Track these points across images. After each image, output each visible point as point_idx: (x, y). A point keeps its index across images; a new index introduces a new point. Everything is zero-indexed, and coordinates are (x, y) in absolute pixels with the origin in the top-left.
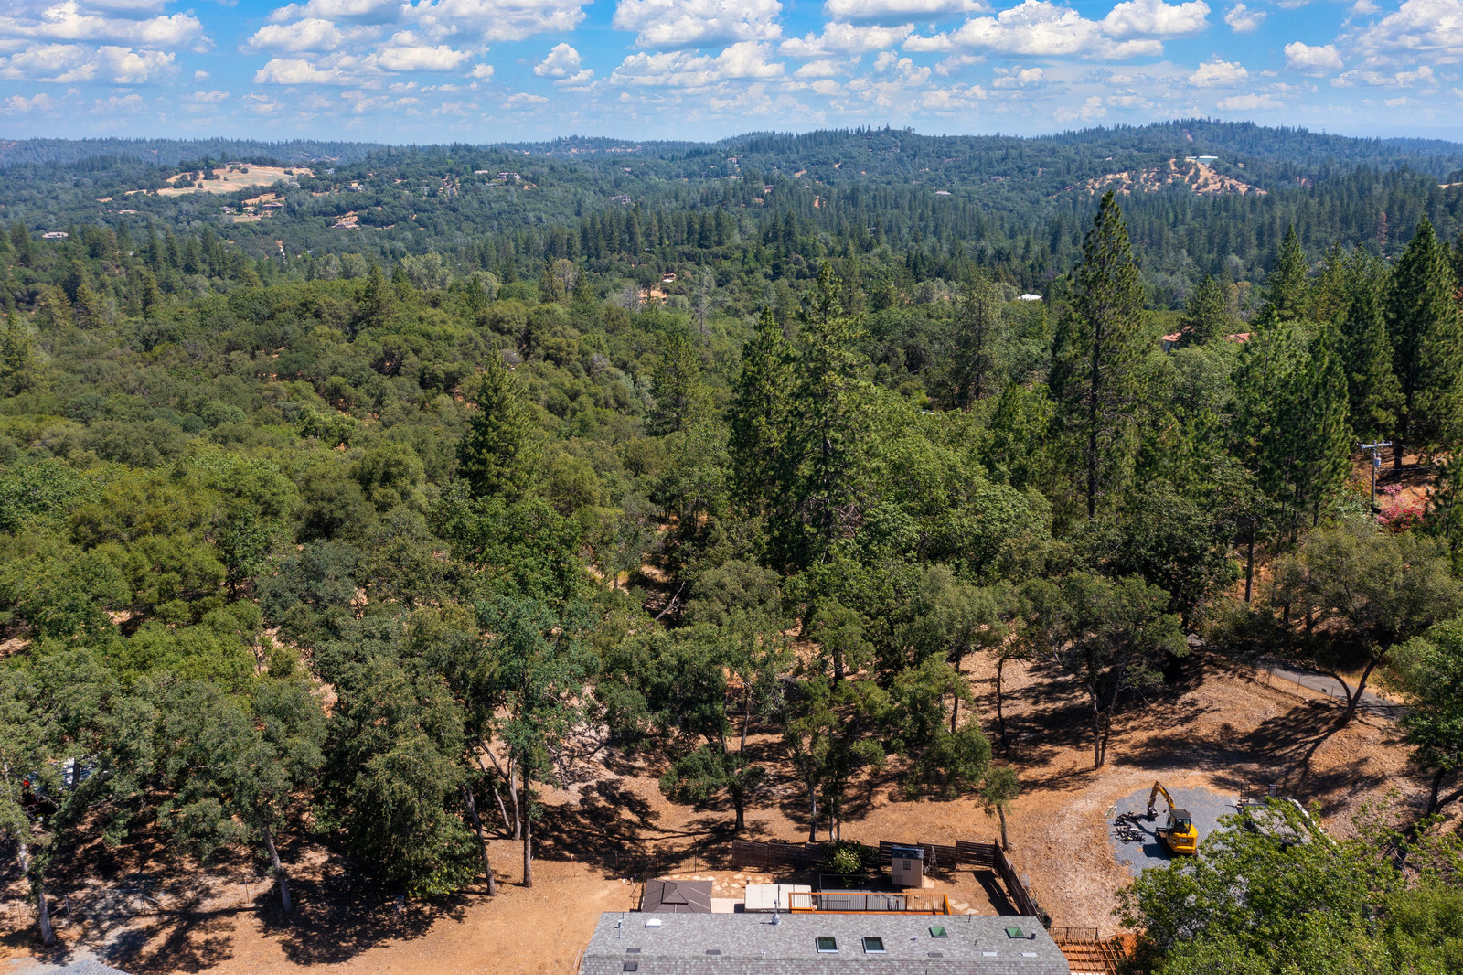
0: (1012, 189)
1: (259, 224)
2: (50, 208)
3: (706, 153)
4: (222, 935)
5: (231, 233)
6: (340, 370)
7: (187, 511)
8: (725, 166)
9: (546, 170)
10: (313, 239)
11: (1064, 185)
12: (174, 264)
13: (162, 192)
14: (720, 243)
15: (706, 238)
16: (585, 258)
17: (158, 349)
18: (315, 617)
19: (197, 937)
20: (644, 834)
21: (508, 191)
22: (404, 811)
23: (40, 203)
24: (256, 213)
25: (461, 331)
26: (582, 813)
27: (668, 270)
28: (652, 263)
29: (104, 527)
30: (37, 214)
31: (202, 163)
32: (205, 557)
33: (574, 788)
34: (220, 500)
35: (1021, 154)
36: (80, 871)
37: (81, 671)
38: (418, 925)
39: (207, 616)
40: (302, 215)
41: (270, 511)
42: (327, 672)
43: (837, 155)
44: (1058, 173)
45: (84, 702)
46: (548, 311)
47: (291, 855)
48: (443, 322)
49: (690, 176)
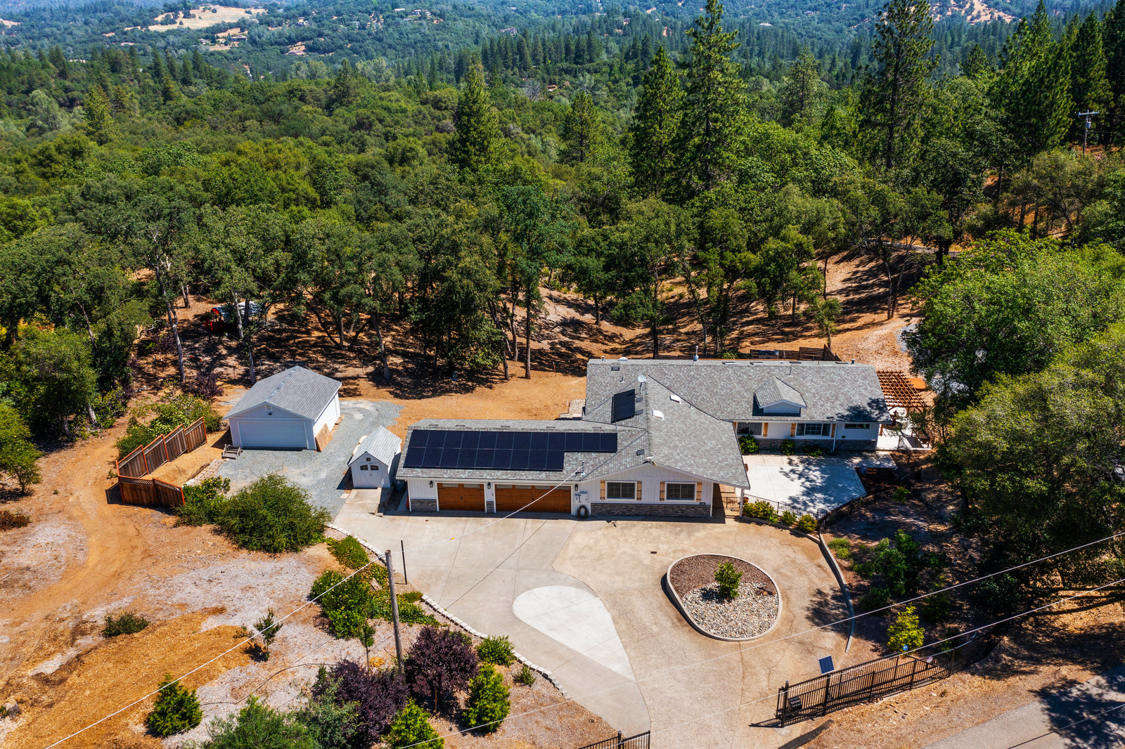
0: (821, 21)
1: (230, 52)
5: (209, 59)
8: (591, 5)
9: (450, 8)
10: (272, 63)
11: (863, 17)
12: (174, 77)
13: (152, 28)
14: (591, 61)
15: (580, 57)
21: (421, 24)
24: (226, 44)
25: (411, 107)
26: (552, 353)
27: (551, 82)
30: (59, 46)
31: (181, 5)
40: (262, 45)
44: (858, 8)
48: (398, 100)
49: (563, 13)
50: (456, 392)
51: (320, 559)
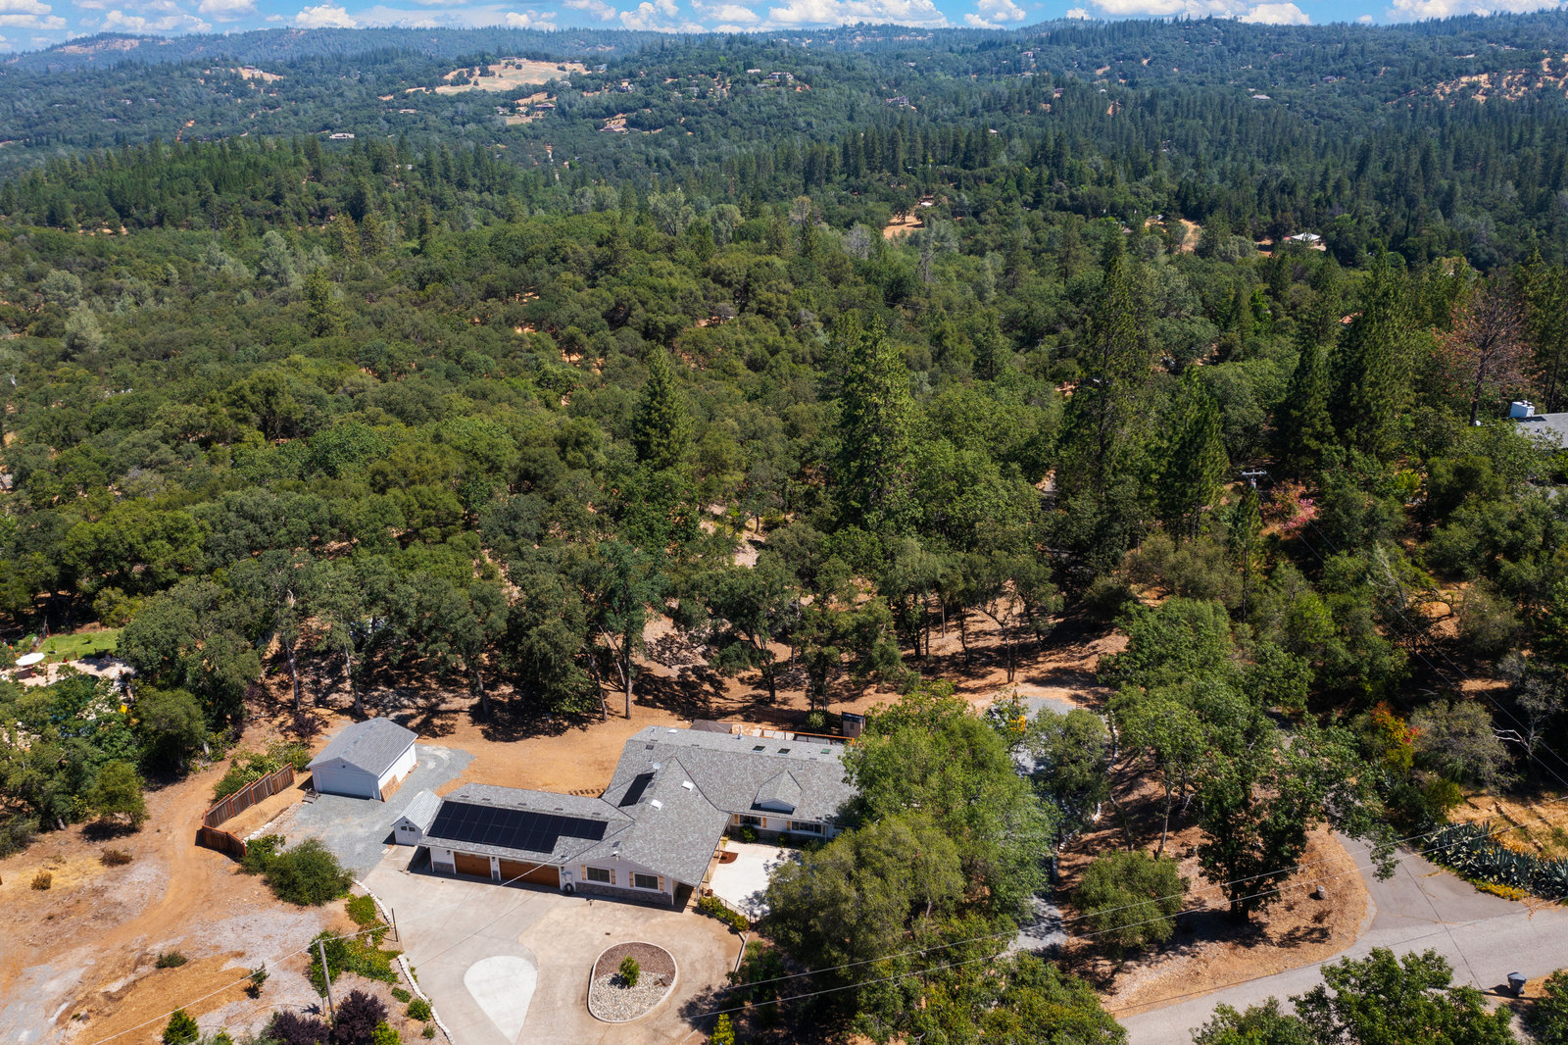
0: (1345, 92)
1: (531, 127)
2: (336, 106)
3: (1000, 45)
4: (450, 722)
5: (503, 136)
6: (576, 320)
7: (440, 469)
8: (1019, 61)
9: (820, 69)
10: (581, 144)
11: (1407, 89)
12: (448, 178)
13: (440, 90)
14: (985, 164)
15: (971, 159)
16: (844, 176)
17: (430, 288)
18: (512, 545)
19: (437, 722)
20: (713, 699)
21: (779, 93)
22: (545, 659)
23: (327, 100)
24: (527, 114)
25: (685, 282)
26: (677, 683)
27: (928, 192)
28: (911, 185)
29: (390, 477)
30: (325, 112)
31: (479, 58)
32: (451, 501)
33: (676, 668)
34: (462, 460)
35: (1363, 50)
36: (376, 682)
37: (379, 568)
38: (558, 731)
39: (449, 539)
40: (572, 117)
41: (494, 468)
42: (514, 578)
43: (1147, 48)
44: (1402, 75)
45: (381, 586)
46: (767, 264)
47: (493, 686)
48: (670, 274)
49: (979, 71)
50: (546, 734)
51: (335, 914)
